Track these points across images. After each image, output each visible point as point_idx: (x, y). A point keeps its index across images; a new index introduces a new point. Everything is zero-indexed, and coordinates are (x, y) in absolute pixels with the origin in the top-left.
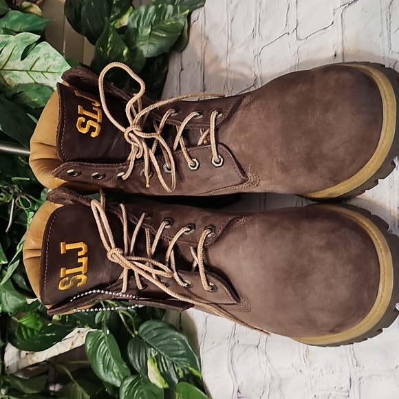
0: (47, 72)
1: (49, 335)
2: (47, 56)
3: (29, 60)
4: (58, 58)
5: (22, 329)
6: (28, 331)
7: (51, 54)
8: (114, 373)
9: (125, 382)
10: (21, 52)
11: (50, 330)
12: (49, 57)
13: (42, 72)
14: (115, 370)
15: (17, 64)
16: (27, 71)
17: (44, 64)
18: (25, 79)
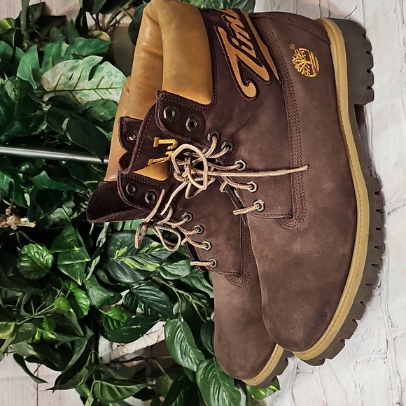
0: (111, 88)
1: (135, 327)
2: (110, 74)
3: (96, 79)
4: (118, 74)
5: (109, 320)
6: (115, 322)
7: (113, 72)
8: (191, 359)
9: (201, 366)
10: (88, 73)
11: (135, 322)
12: (111, 75)
13: (107, 89)
14: (191, 356)
15: (86, 84)
16: (94, 90)
17: (108, 82)
18: (93, 96)
